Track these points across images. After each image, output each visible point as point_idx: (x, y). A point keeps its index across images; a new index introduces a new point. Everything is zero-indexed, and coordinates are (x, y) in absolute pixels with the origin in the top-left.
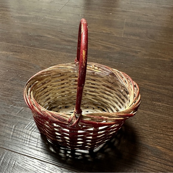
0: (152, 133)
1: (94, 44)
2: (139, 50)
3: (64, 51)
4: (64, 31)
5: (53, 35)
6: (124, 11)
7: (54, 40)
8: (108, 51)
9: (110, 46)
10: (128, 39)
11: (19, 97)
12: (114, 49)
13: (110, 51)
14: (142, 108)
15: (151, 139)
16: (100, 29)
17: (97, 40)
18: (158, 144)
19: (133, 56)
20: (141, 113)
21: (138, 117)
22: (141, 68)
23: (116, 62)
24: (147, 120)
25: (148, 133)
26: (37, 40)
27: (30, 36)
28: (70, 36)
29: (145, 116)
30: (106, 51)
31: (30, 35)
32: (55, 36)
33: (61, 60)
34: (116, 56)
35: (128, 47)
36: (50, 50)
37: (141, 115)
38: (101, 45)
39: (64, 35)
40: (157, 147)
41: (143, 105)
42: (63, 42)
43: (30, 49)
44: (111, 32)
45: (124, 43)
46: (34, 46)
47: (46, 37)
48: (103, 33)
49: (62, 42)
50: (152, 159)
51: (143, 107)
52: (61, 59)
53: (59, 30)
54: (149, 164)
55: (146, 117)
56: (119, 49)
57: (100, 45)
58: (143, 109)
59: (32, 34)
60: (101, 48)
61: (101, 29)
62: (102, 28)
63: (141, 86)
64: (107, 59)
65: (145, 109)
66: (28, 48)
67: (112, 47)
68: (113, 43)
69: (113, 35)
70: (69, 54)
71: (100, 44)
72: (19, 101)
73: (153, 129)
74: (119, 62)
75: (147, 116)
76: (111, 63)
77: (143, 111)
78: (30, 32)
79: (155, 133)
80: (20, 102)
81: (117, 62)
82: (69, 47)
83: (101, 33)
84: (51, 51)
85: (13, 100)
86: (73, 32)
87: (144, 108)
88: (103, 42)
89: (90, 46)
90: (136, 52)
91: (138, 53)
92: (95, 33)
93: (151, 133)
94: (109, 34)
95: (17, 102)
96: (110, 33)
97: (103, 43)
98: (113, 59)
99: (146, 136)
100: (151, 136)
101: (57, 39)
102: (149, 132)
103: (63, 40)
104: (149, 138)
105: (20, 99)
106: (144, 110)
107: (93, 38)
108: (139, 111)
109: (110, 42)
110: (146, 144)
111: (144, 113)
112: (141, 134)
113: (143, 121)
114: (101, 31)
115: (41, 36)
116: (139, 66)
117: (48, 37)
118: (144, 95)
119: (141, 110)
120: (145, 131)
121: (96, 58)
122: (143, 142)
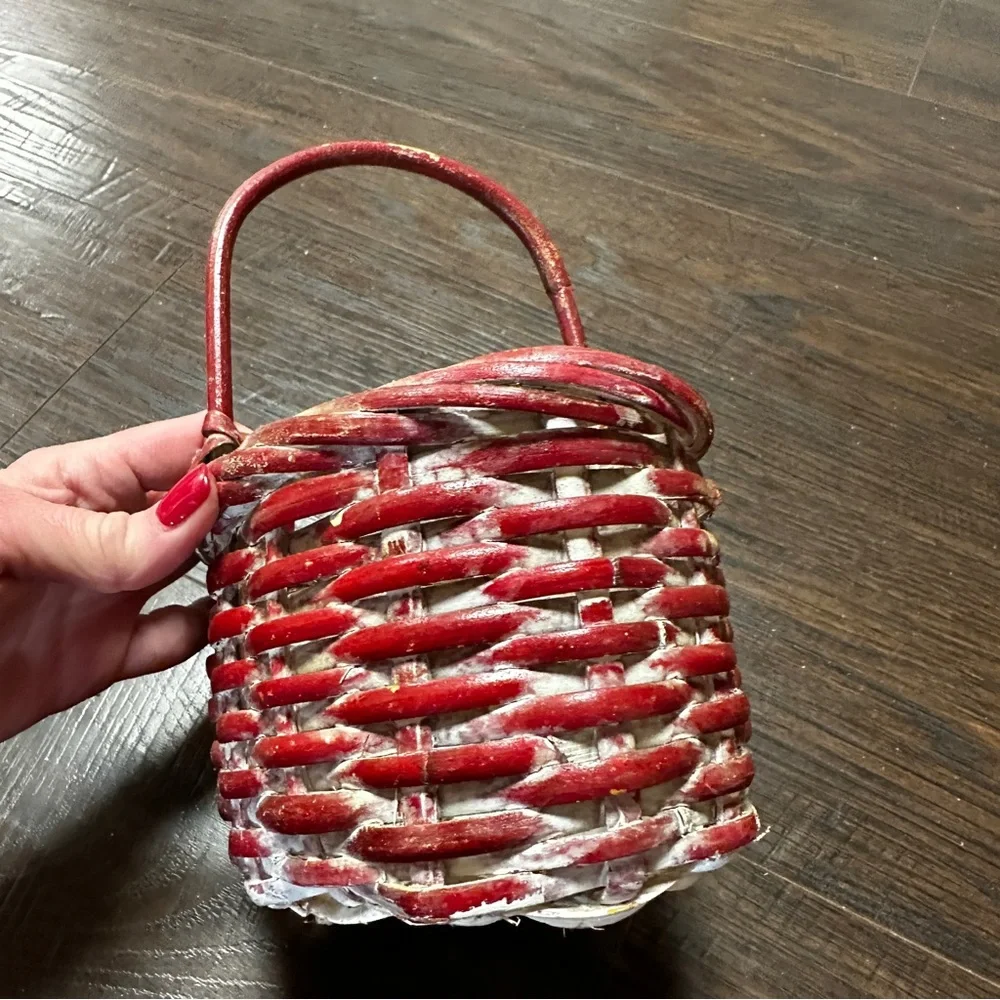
0: (960, 652)
1: (729, 116)
2: (991, 192)
3: (551, 142)
4: (560, 20)
5: (498, 38)
7: (501, 64)
8: (805, 171)
9: (823, 145)
10: (943, 111)
11: (292, 358)
12: (841, 163)
13: (814, 175)
14: (937, 518)
15: (949, 680)
16: (779, 29)
17: (750, 100)
18: (982, 710)
19: (951, 220)
20: (927, 545)
21: (900, 562)
22: (981, 298)
23: (841, 241)
24: (948, 586)
26: (404, 53)
27: (370, 25)
28: (597, 55)
29: (943, 564)
30: (791, 170)
31: (373, 18)
32: (511, 43)
33: (530, 192)
34: (850, 207)
36: (476, 122)
37: (920, 555)
38: (767, 131)
39: (561, 42)
40: (972, 724)
41: (943, 504)
42: (555, 84)
43: (367, 101)
44: (844, 55)
45: (911, 138)
46: (388, 90)
47: (458, 42)
48: (796, 56)
49: (546, 81)
50: (928, 776)
51: (944, 513)
52: (530, 186)
53: (535, 10)
54: (909, 794)
55: (948, 571)
56: (876, 169)
57: (760, 128)
58: (942, 525)
59: (383, 14)
60: (768, 145)
61: (786, 31)
62: (793, 26)
63: (958, 405)
64: (791, 220)
65: (949, 528)
66: (352, 95)
67: (834, 149)
68: (842, 128)
69: (853, 75)
70: (575, 162)
71: (762, 120)
72: (295, 377)
73: (973, 637)
74: (857, 247)
75: (954, 567)
76: (808, 247)
77: (940, 536)
78: (370, 5)
79: (980, 655)
80: (295, 386)
81: (844, 247)
82: (581, 121)
83: (781, 52)
84: (479, 129)
85: (265, 366)
86: (613, 30)
87: (945, 521)
88: (786, 114)
89: (705, 130)
90: (973, 203)
91: (981, 210)
92: (748, 48)
93: (953, 653)
94: (828, 66)
95: (283, 384)
96: (833, 58)
97: (780, 119)
98: (827, 228)
99: (924, 660)
100: (949, 666)
101: (520, 63)
102: (946, 647)
103: (552, 70)
104: (939, 676)
105: (298, 369)
106: (945, 531)
107: (732, 82)
108: (917, 534)
109: (826, 120)
110: (915, 699)
111: (940, 545)
112: (901, 646)
113: (925, 587)
114: (784, 40)
115: (434, 36)
116: (973, 286)
117: (468, 44)
118: (961, 454)
119: (927, 532)
120: (923, 636)
121: (730, 208)
122: (902, 687)
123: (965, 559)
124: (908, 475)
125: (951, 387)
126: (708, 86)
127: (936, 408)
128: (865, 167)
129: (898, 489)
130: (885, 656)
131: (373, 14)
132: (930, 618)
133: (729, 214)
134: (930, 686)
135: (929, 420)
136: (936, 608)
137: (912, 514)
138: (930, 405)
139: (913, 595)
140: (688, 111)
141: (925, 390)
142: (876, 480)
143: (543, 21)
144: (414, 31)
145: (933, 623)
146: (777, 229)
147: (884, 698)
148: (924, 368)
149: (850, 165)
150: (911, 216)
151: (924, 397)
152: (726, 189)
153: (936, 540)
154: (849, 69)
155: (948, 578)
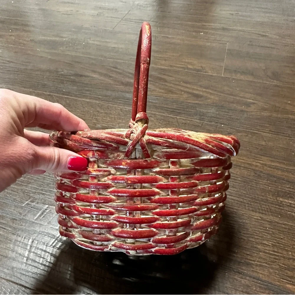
0: (277, 258)
1: (172, 88)
2: (251, 101)
3: (120, 103)
4: (119, 67)
5: (101, 74)
6: (224, 29)
7: (102, 82)
8: (197, 102)
9: (201, 93)
10: (234, 79)
11: (40, 186)
12: (207, 98)
13: (200, 102)
14: (259, 209)
15: (277, 269)
16: (182, 62)
17: (177, 83)
18: (290, 279)
19: (242, 111)
20: (258, 219)
21: (251, 227)
22: (257, 133)
23: (211, 122)
24: (268, 234)
25: (271, 258)
26: (73, 82)
27: (62, 75)
29: (265, 225)
30: (193, 102)
31: (63, 73)
32: (105, 75)
33: (115, 119)
34: (212, 111)
35: (232, 95)
36: (97, 100)
37: (257, 223)
38: (185, 92)
39: (120, 73)
40: (288, 286)
41: (260, 203)
42: (119, 85)
43: (62, 98)
44: (202, 67)
45: (226, 88)
46: (68, 94)
47: (88, 76)
48: (188, 68)
49: (117, 85)
51: (261, 207)
52: (115, 118)
53: (111, 65)
55: (266, 228)
56: (217, 98)
57: (182, 91)
58: (261, 211)
59: (66, 71)
60: (185, 96)
62: (187, 61)
63: (257, 169)
64: (195, 117)
65: (264, 212)
66: (57, 97)
67: (205, 94)
68: (205, 88)
69: (206, 72)
71: (182, 89)
72: (41, 193)
73: (280, 251)
74: (217, 122)
75: (268, 226)
76: (202, 125)
78: (61, 69)
79: (284, 257)
80: (41, 196)
81: (213, 123)
82: (129, 96)
83: (184, 68)
84: (97, 102)
85: (30, 191)
88: (188, 86)
89: (166, 93)
90: (248, 105)
91: (250, 107)
92: (175, 68)
93: (275, 258)
94: (198, 70)
95: (37, 196)
96: (200, 68)
97: (187, 88)
98: (206, 118)
99: (266, 263)
100: (275, 264)
102: (271, 256)
103: (118, 81)
104: (272, 268)
105: (42, 190)
106: (262, 213)
107: (171, 78)
108: (254, 216)
109: (201, 86)
110: (266, 279)
111: (262, 219)
112: (258, 259)
113: (261, 235)
114: (185, 65)
115: (81, 76)
116: (253, 130)
117: (92, 77)
118: (261, 185)
119: (257, 214)
120: (264, 254)
121: (177, 116)
122: (261, 275)
123: (271, 222)
124: (247, 196)
125: (254, 163)
126: (166, 81)
127: (251, 171)
128: (214, 98)
129: (245, 201)
130: (253, 264)
131: (63, 71)
132: (265, 247)
133: (176, 118)
134: (270, 273)
135: (249, 176)
136: (265, 242)
137: (251, 209)
138: (248, 170)
139: (258, 239)
140: (160, 88)
141: (246, 165)
142: (237, 199)
143: (114, 68)
144: (76, 75)
145: (266, 248)
146: (191, 121)
147: (256, 281)
148: (244, 158)
149: (209, 98)
150: (230, 111)
151: (247, 168)
152: (174, 110)
153: (260, 217)
154: (204, 71)
155: (267, 230)
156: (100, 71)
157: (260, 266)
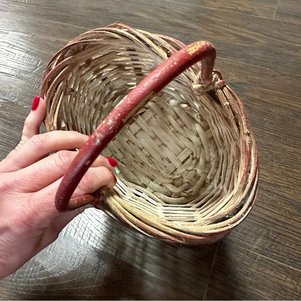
1: (220, 30)
2: (300, 46)
4: (167, 7)
5: (150, 14)
7: (151, 22)
8: (245, 45)
9: (249, 36)
10: (284, 23)
12: (254, 41)
13: (247, 45)
14: (293, 144)
16: (233, 3)
17: (226, 25)
19: (289, 55)
20: (290, 152)
21: (283, 158)
23: (257, 64)
24: (298, 164)
25: (298, 182)
27: (112, 14)
28: (178, 16)
29: (296, 157)
30: (240, 45)
31: (112, 12)
32: (153, 15)
34: (258, 54)
35: (282, 39)
37: (289, 155)
38: (232, 34)
39: (169, 14)
41: (294, 139)
42: (168, 26)
44: (253, 9)
45: (275, 32)
47: (137, 16)
48: (238, 10)
49: (165, 25)
51: (295, 142)
53: (160, 5)
54: (291, 226)
55: (298, 159)
56: (265, 42)
57: (230, 33)
58: (294, 146)
59: (115, 10)
60: (233, 38)
61: (235, 4)
62: (237, 2)
63: (296, 110)
64: (242, 59)
65: (297, 146)
67: (253, 37)
68: (254, 31)
69: (256, 15)
71: (230, 31)
74: (262, 65)
76: (247, 67)
77: (294, 149)
78: (111, 8)
81: (258, 66)
83: (234, 10)
86: (183, 9)
87: (296, 144)
88: (237, 28)
89: (213, 35)
90: (296, 49)
91: (298, 51)
92: (224, 10)
94: (249, 13)
96: (250, 10)
97: (236, 30)
98: (252, 61)
99: (293, 186)
101: (156, 21)
103: (166, 22)
104: (298, 190)
106: (295, 147)
107: (219, 20)
108: (288, 149)
109: (249, 29)
110: (291, 198)
111: (295, 152)
112: (286, 182)
113: (292, 164)
114: (234, 7)
115: (131, 15)
116: (298, 74)
117: (140, 17)
118: (299, 124)
119: (291, 148)
120: (292, 179)
121: (223, 58)
122: (287, 194)
124: (284, 132)
126: (214, 22)
127: (290, 111)
128: (262, 42)
129: (281, 136)
130: (281, 186)
131: (112, 10)
132: (293, 174)
134: (296, 194)
135: (288, 115)
136: (295, 170)
137: (285, 143)
138: (288, 111)
139: (288, 167)
140: (208, 30)
141: (287, 106)
142: (273, 134)
143: (162, 8)
144: (125, 14)
145: (295, 175)
146: (238, 63)
147: (282, 198)
148: (285, 100)
149: (257, 42)
150: (277, 55)
151: (286, 108)
152: (221, 52)
153: (293, 150)
154: (255, 13)
155: (298, 161)
156: (149, 10)
157: (288, 188)
